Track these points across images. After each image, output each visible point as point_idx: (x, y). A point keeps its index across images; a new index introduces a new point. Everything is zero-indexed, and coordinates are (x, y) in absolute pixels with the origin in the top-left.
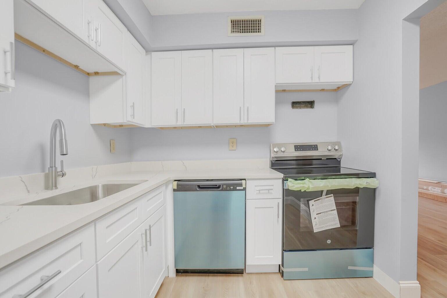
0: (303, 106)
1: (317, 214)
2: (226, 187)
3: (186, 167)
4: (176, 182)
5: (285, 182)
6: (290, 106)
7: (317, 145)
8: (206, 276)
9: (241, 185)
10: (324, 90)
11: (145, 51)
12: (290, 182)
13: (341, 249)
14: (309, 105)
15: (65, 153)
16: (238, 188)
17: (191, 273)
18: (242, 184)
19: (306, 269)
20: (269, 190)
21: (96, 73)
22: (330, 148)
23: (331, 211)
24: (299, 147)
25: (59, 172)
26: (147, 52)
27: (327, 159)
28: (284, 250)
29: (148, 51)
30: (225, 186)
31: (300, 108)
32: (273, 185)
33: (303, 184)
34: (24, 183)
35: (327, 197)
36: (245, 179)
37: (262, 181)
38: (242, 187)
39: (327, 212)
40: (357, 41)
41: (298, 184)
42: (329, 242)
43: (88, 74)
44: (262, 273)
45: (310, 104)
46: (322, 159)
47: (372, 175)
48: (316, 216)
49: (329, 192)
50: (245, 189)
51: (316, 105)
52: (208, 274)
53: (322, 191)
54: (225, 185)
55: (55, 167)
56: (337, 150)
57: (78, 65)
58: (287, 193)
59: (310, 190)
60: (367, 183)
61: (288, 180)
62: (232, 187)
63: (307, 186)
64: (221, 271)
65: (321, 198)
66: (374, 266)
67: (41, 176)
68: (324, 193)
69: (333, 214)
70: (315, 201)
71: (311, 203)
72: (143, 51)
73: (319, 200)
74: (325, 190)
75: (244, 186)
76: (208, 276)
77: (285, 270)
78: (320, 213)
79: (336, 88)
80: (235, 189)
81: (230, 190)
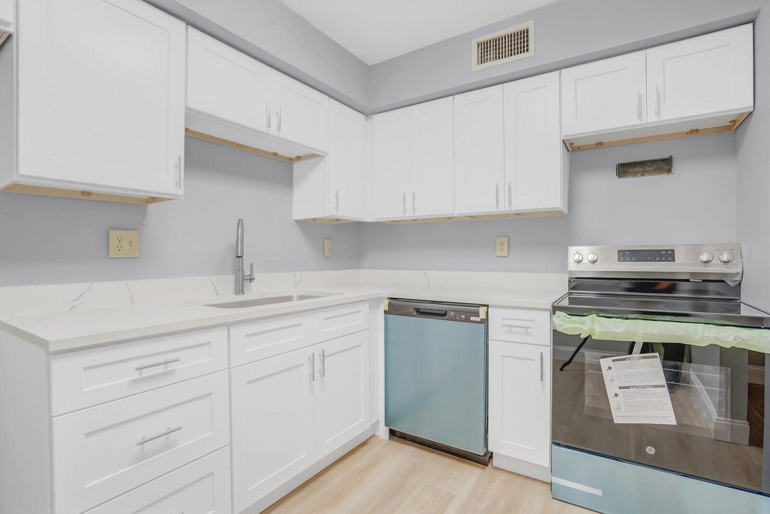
0: (652, 169)
1: (620, 388)
2: (455, 315)
3: (428, 281)
4: (388, 300)
6: (614, 172)
7: (673, 251)
8: (429, 451)
9: (477, 314)
10: (697, 131)
11: (364, 116)
13: (685, 475)
14: (666, 167)
15: (239, 255)
16: (472, 318)
17: (411, 441)
18: (479, 313)
19: (598, 492)
20: (526, 328)
21: (299, 158)
22: (705, 256)
23: (655, 386)
25: (247, 276)
26: (366, 116)
27: (704, 281)
28: (554, 443)
29: (367, 114)
30: (453, 314)
31: (642, 175)
32: (532, 321)
34: (214, 284)
35: (644, 358)
36: (488, 306)
37: (519, 311)
38: (479, 317)
39: (643, 387)
40: (758, 12)
41: (574, 322)
42: (650, 450)
43: (291, 159)
44: (520, 475)
45: (664, 165)
46: (691, 280)
48: (619, 391)
49: (647, 348)
50: (485, 322)
51: (676, 166)
52: (433, 450)
53: (633, 344)
54: (452, 311)
55: (242, 270)
57: (277, 152)
58: (558, 338)
62: (464, 316)
64: (451, 451)
65: (630, 356)
67: (231, 279)
68: (637, 348)
69: (660, 395)
70: (613, 361)
71: (606, 364)
72: (362, 117)
73: (625, 359)
75: (483, 315)
76: (432, 452)
78: (628, 387)
79: (726, 123)
80: (467, 320)
81: (461, 320)
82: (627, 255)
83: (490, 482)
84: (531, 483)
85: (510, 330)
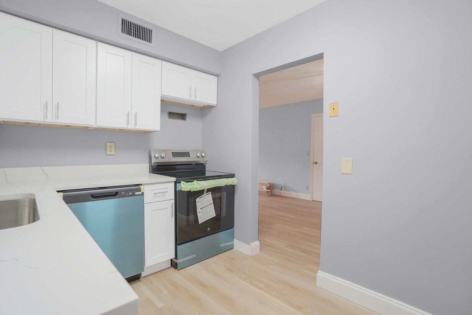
1: (201, 209)
2: (125, 194)
3: (47, 175)
4: (62, 194)
5: (178, 184)
6: (167, 115)
7: (189, 152)
9: (139, 190)
10: (193, 106)
12: (183, 184)
16: (136, 193)
19: (194, 256)
20: (163, 193)
22: (198, 155)
23: (210, 204)
24: (175, 153)
27: (196, 164)
28: (176, 244)
30: (123, 193)
32: (167, 188)
33: (193, 185)
35: (207, 195)
36: (143, 184)
39: (207, 206)
40: (220, 75)
41: (189, 185)
42: (209, 229)
45: (183, 116)
46: (192, 164)
47: (232, 176)
48: (200, 210)
49: (208, 190)
50: (143, 194)
51: (188, 117)
53: (204, 190)
54: (121, 191)
56: (203, 157)
58: (178, 194)
59: (197, 190)
60: (232, 181)
61: (181, 183)
62: (131, 193)
63: (196, 187)
65: (204, 195)
66: (235, 240)
69: (211, 207)
70: (199, 198)
71: (197, 200)
73: (202, 197)
74: (206, 188)
75: (142, 191)
77: (178, 261)
78: (203, 208)
79: (202, 106)
80: (134, 195)
81: (129, 196)
82: (175, 154)
83: (151, 283)
84: (165, 272)
85: (163, 194)
